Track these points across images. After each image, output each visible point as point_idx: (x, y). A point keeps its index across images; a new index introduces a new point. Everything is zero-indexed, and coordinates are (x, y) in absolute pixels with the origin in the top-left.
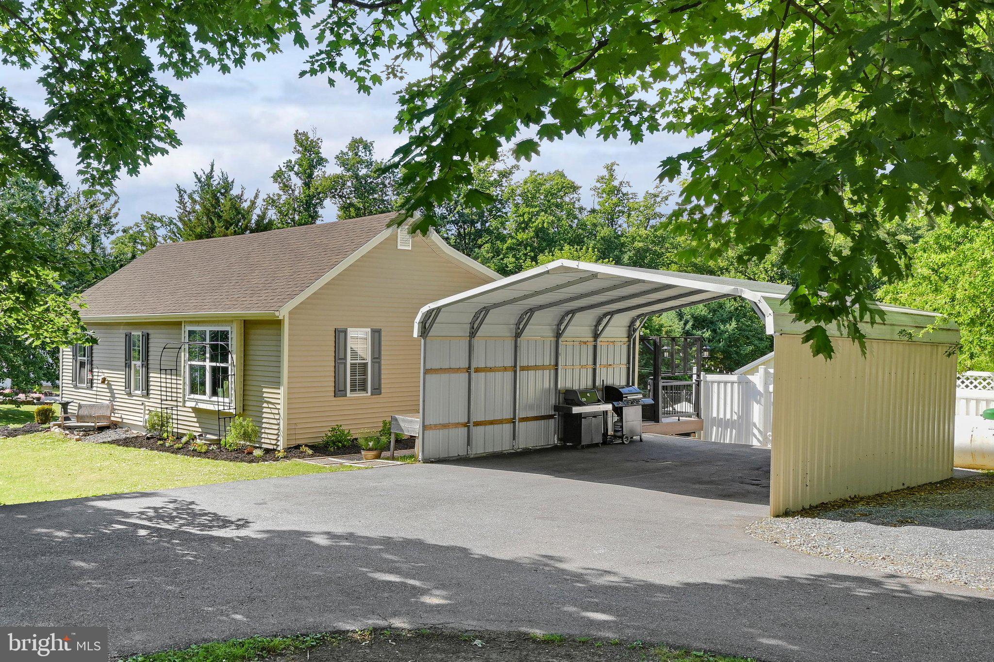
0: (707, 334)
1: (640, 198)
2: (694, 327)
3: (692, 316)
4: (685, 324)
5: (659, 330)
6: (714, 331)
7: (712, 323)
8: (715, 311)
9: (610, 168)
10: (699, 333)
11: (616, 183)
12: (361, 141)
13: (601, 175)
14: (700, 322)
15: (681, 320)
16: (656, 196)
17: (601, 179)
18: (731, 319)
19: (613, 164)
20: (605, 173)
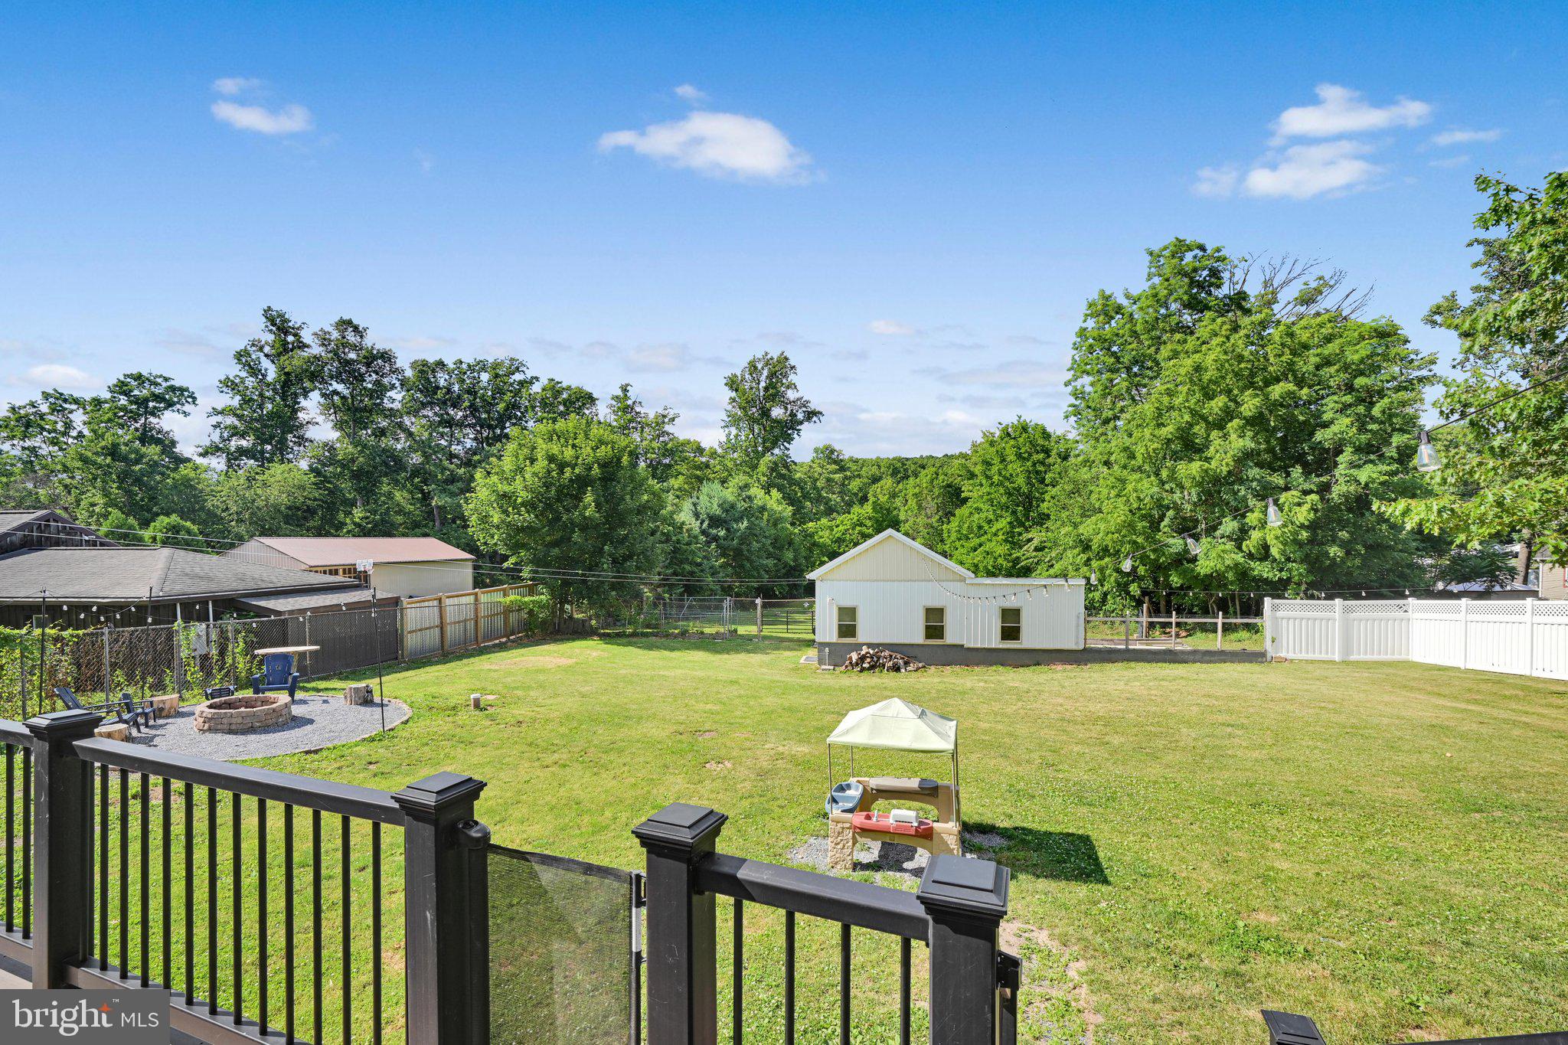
0: (722, 533)
1: (652, 416)
2: (710, 526)
3: (708, 515)
4: (701, 523)
5: (681, 528)
6: (728, 530)
7: (725, 522)
8: (727, 511)
9: (625, 389)
10: (715, 531)
11: (630, 402)
12: (349, 323)
13: (615, 394)
14: (715, 521)
15: (697, 520)
16: (664, 416)
17: (616, 398)
18: (742, 518)
19: (627, 385)
20: (620, 393)
